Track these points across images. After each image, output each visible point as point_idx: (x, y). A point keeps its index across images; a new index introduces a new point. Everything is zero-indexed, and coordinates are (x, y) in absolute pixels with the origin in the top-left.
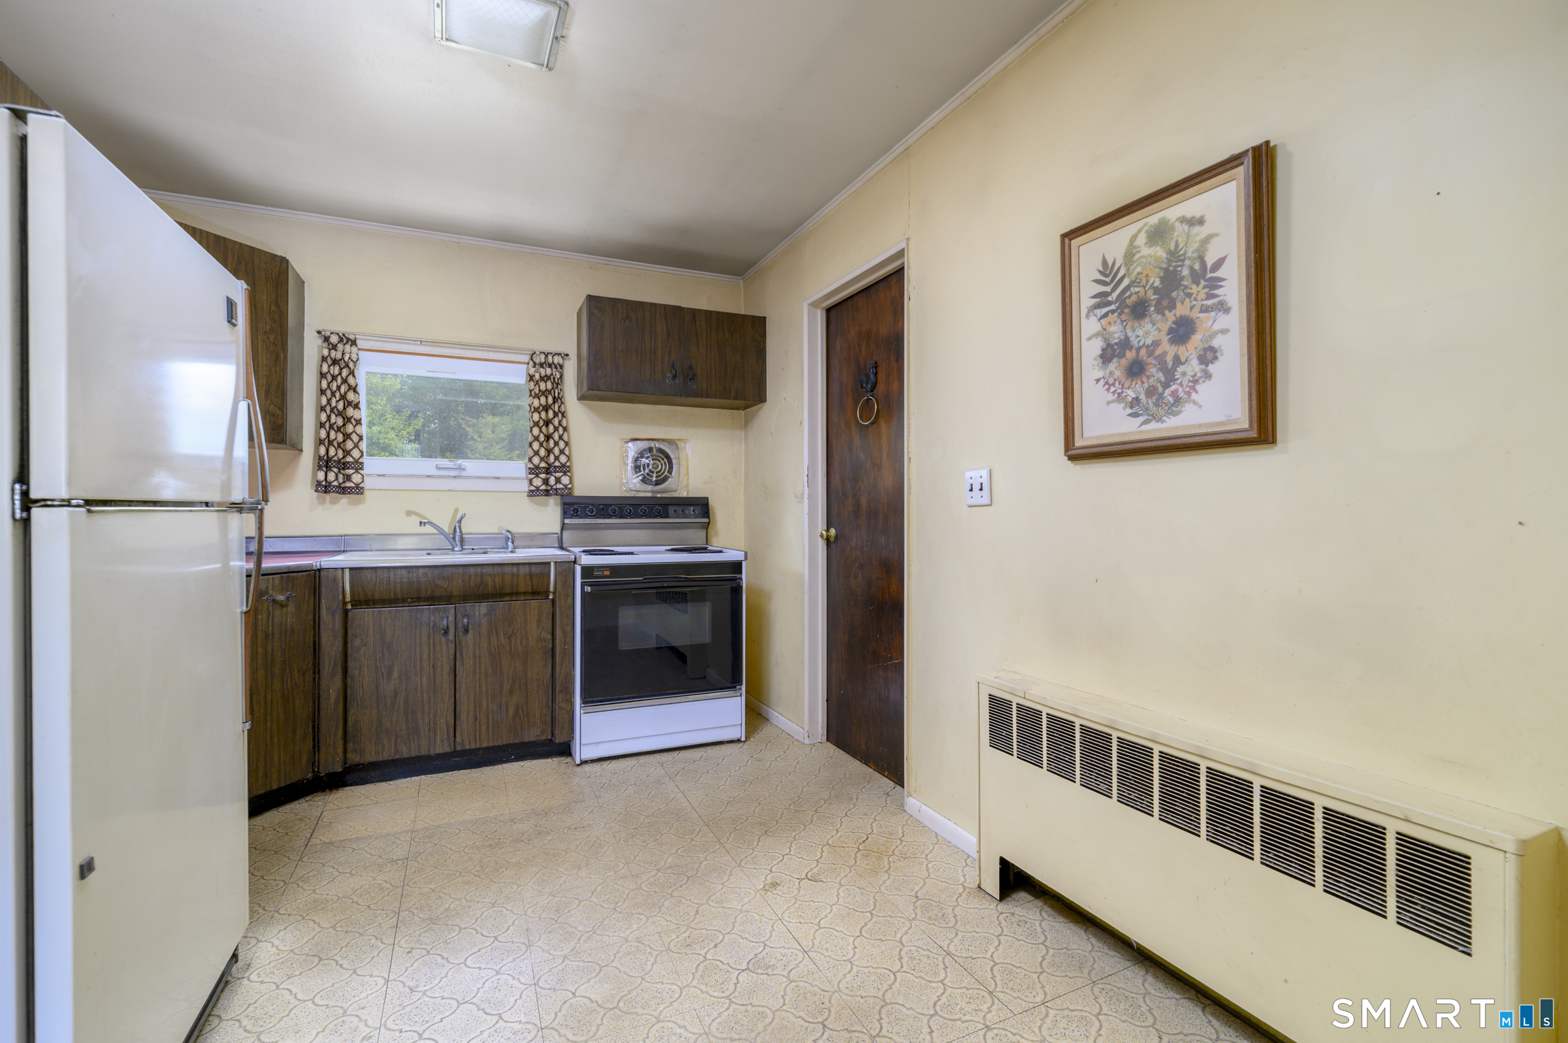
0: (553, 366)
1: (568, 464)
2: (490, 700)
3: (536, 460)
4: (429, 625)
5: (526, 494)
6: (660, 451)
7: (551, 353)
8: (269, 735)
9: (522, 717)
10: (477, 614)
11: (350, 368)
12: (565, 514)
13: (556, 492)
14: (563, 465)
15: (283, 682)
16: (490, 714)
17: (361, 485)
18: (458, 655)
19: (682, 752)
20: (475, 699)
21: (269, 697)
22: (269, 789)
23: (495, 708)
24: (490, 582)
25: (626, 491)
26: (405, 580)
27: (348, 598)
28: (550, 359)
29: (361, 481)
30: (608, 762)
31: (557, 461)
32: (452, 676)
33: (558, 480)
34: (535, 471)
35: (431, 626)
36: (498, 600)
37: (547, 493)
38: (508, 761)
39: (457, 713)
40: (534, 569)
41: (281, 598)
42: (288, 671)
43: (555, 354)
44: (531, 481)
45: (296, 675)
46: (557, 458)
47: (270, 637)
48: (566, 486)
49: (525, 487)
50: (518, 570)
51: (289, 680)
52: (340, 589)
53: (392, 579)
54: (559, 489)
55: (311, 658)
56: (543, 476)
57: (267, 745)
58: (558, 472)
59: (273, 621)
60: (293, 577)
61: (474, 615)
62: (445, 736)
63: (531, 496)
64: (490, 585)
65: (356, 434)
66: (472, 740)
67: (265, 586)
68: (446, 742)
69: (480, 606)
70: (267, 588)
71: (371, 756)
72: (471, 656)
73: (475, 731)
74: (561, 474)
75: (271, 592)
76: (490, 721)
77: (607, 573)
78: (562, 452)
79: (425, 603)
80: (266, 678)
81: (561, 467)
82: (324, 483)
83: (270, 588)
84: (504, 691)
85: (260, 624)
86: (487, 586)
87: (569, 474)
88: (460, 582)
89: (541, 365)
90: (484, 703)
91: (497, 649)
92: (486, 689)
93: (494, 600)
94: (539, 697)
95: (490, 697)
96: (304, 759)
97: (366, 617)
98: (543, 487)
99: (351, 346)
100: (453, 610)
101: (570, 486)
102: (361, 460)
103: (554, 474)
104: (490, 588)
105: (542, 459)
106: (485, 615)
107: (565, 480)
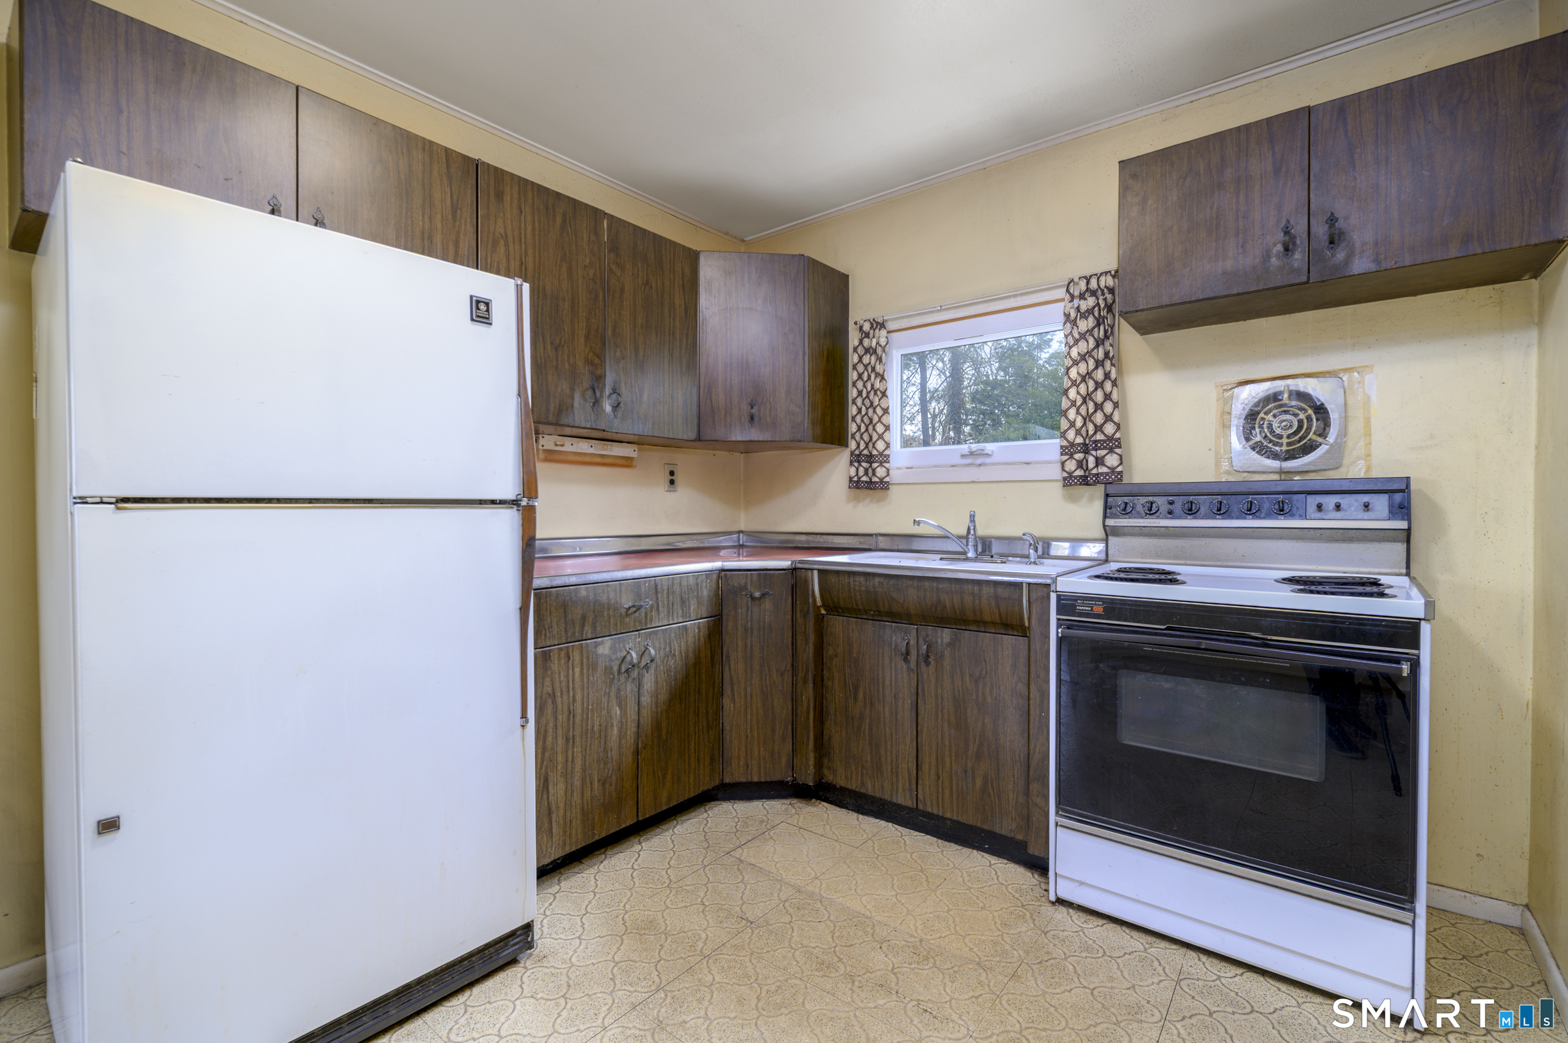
0: (1099, 292)
1: (1117, 435)
2: (953, 758)
3: (1071, 435)
4: (891, 645)
5: (1061, 484)
6: (1302, 396)
7: (1096, 275)
8: (749, 728)
9: (992, 796)
10: (939, 641)
11: (878, 355)
12: (1108, 511)
13: (1098, 480)
14: (1110, 439)
15: (761, 679)
16: (954, 778)
17: (887, 479)
18: (919, 690)
19: (1249, 974)
20: (937, 751)
21: (749, 690)
22: (750, 779)
23: (959, 771)
24: (947, 603)
25: (1228, 473)
26: (863, 588)
27: (819, 603)
28: (1093, 284)
29: (885, 475)
30: (1101, 922)
31: (1099, 433)
32: (914, 714)
33: (1099, 461)
34: (1069, 450)
35: (893, 647)
36: (963, 628)
37: (1085, 481)
38: (980, 848)
39: (919, 765)
40: (1000, 590)
41: (757, 594)
42: (766, 669)
43: (1101, 274)
44: (1063, 463)
45: (775, 674)
46: (1099, 428)
47: (749, 631)
48: (1113, 469)
49: (1056, 473)
50: (980, 590)
51: (768, 677)
52: (810, 592)
53: (852, 586)
54: (1102, 474)
55: (789, 659)
56: (1079, 456)
57: (747, 736)
58: (1100, 449)
59: (752, 616)
60: (770, 574)
61: (937, 642)
62: (907, 786)
63: (1067, 485)
64: (948, 606)
65: (883, 424)
66: (935, 803)
67: (744, 581)
68: (908, 793)
69: (942, 631)
70: (746, 583)
71: (840, 781)
72: (933, 695)
73: (938, 793)
74: (1105, 452)
75: (749, 587)
76: (954, 786)
77: (1099, 609)
78: (1108, 418)
79: (887, 619)
80: (746, 671)
81: (1104, 441)
82: (855, 479)
83: (749, 584)
84: (970, 753)
85: (740, 617)
86: (945, 607)
87: (1117, 450)
88: (916, 598)
89: (1082, 296)
90: (947, 760)
91: (961, 692)
92: (950, 743)
93: (958, 627)
94: (1014, 776)
95: (953, 754)
96: (784, 760)
97: (838, 625)
98: (1079, 473)
99: (880, 330)
100: (915, 631)
101: (1119, 469)
102: (887, 452)
103: (1094, 453)
104: (948, 610)
105: (1078, 432)
106: (949, 645)
107: (1112, 460)
